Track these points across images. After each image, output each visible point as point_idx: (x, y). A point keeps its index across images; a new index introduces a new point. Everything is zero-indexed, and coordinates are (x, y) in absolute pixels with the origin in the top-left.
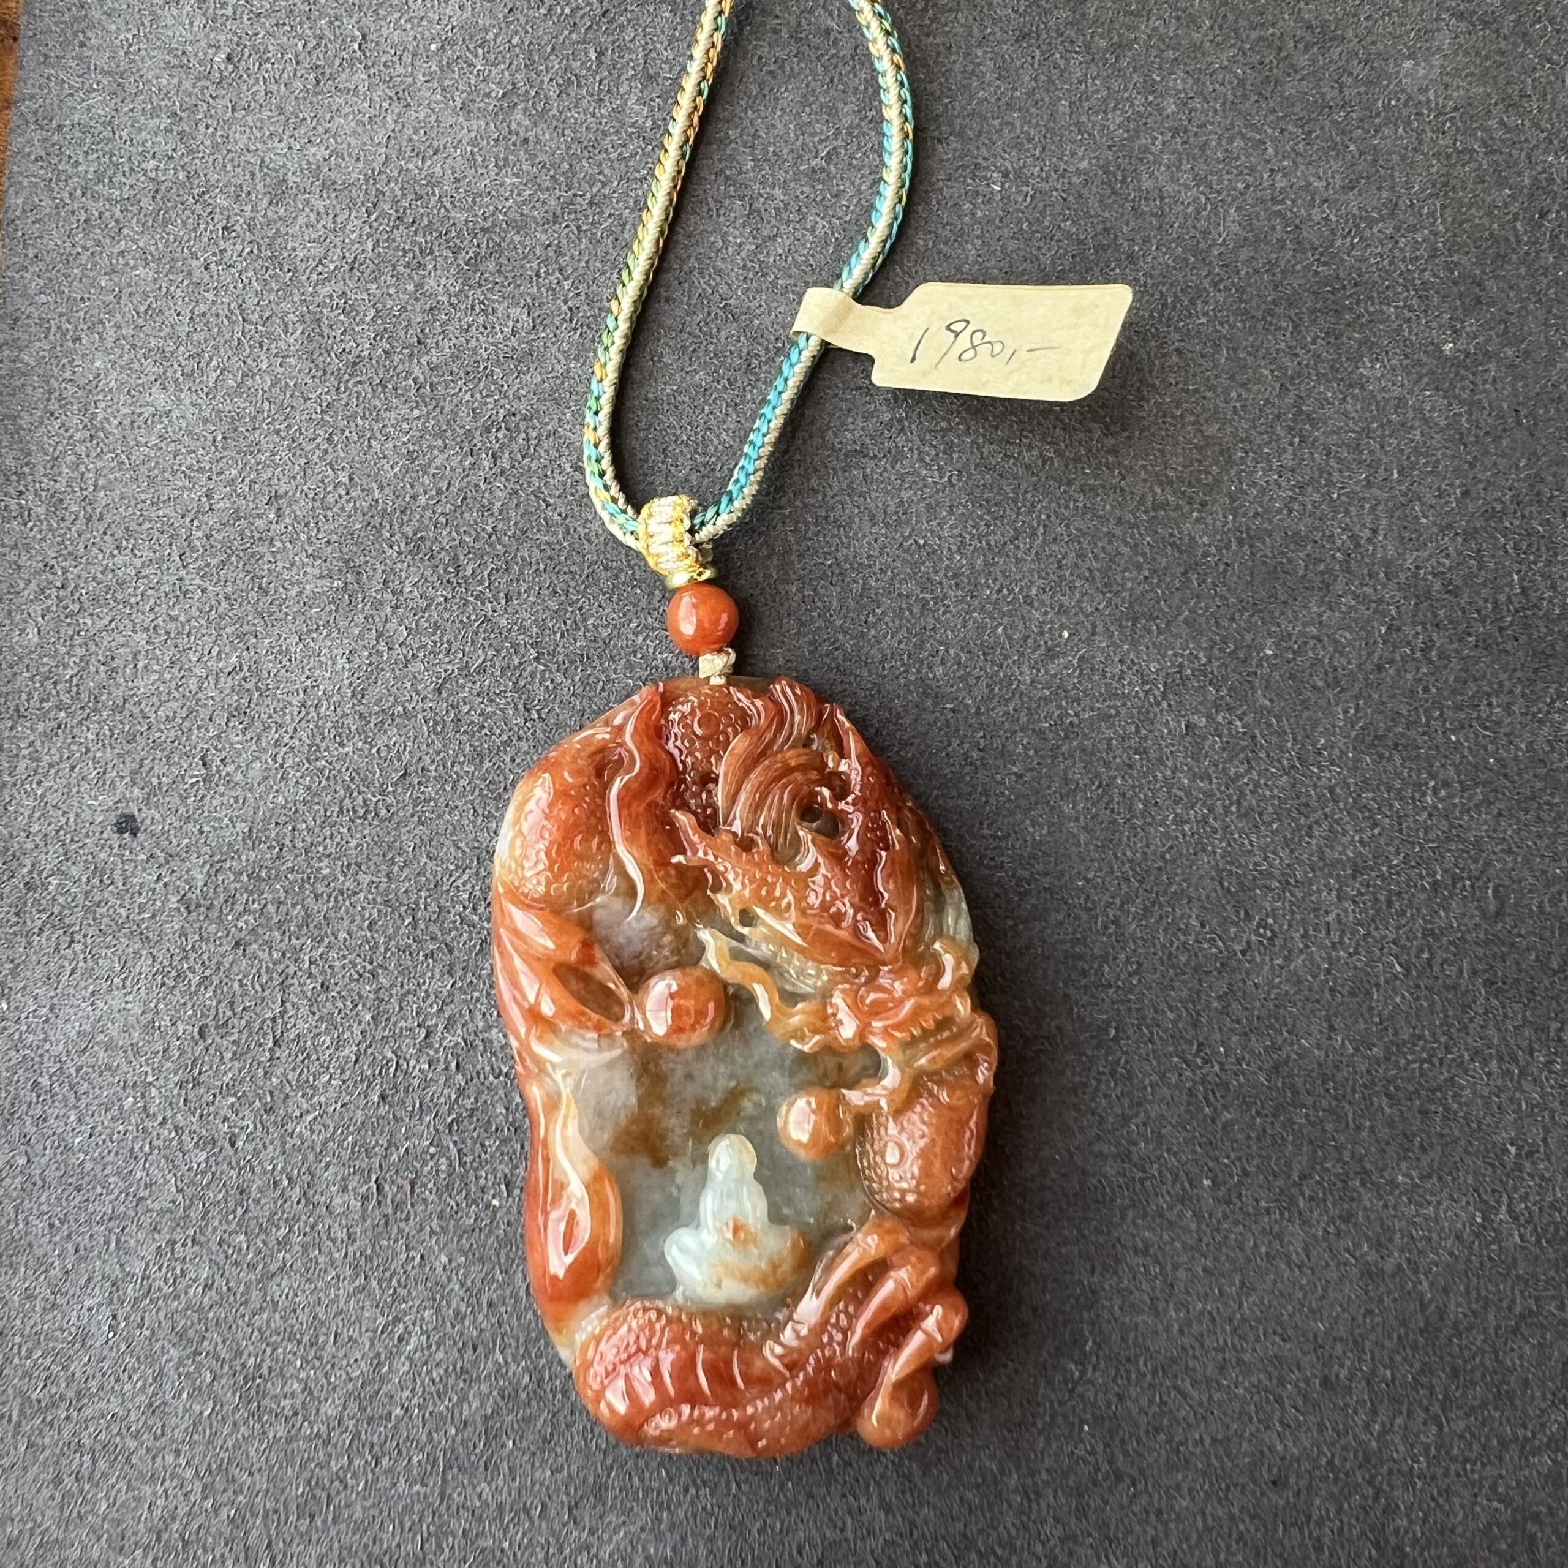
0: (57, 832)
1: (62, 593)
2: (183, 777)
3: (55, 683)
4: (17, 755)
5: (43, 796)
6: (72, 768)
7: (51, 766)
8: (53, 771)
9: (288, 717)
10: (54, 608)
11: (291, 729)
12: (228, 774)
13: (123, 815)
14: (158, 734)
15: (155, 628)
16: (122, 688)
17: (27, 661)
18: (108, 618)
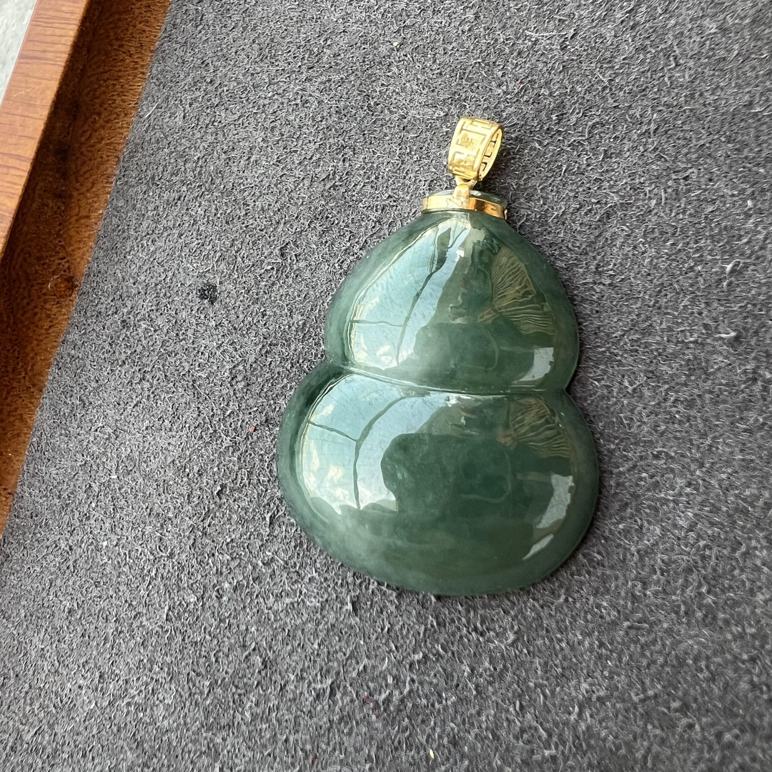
0: (156, 285)
1: (210, 88)
2: (262, 262)
3: (185, 162)
4: (144, 215)
5: (154, 252)
6: (180, 236)
7: (165, 229)
8: (166, 234)
9: (363, 229)
10: (200, 100)
11: (362, 240)
12: (298, 269)
13: (208, 284)
14: (251, 221)
15: (273, 129)
16: (234, 175)
17: (170, 139)
18: (239, 114)
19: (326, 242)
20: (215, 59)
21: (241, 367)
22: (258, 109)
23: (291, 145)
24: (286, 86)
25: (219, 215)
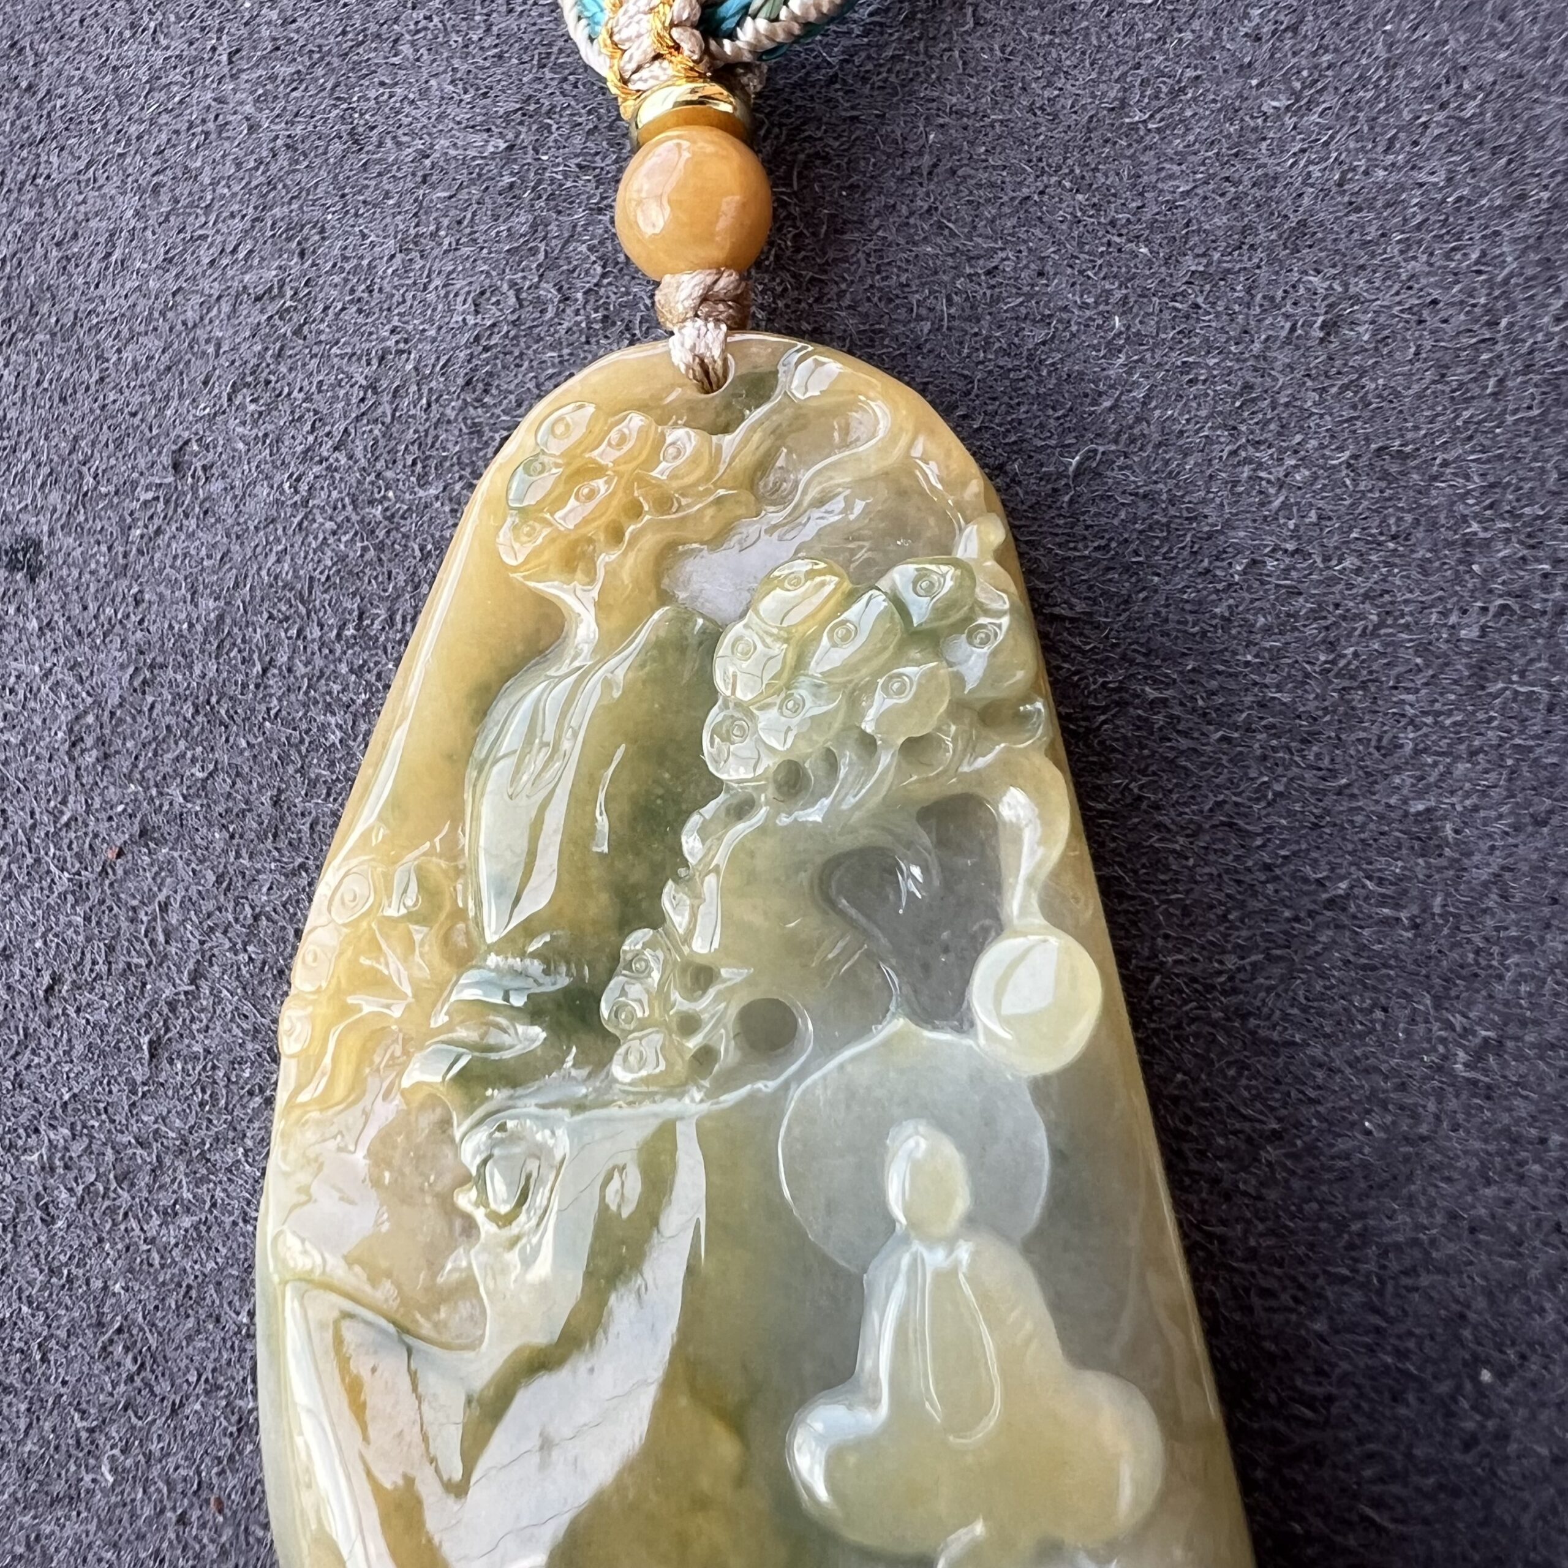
19: (266, 435)
20: (37, 37)
21: (90, 719)
22: (128, 144)
23: (194, 223)
24: (184, 92)
25: (46, 385)
